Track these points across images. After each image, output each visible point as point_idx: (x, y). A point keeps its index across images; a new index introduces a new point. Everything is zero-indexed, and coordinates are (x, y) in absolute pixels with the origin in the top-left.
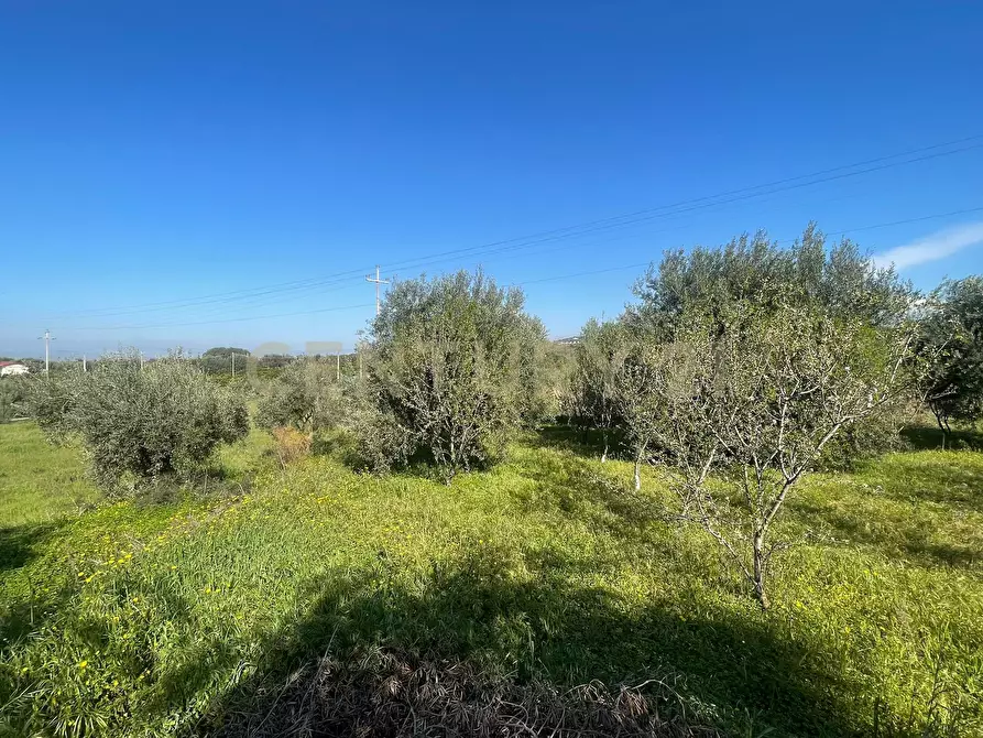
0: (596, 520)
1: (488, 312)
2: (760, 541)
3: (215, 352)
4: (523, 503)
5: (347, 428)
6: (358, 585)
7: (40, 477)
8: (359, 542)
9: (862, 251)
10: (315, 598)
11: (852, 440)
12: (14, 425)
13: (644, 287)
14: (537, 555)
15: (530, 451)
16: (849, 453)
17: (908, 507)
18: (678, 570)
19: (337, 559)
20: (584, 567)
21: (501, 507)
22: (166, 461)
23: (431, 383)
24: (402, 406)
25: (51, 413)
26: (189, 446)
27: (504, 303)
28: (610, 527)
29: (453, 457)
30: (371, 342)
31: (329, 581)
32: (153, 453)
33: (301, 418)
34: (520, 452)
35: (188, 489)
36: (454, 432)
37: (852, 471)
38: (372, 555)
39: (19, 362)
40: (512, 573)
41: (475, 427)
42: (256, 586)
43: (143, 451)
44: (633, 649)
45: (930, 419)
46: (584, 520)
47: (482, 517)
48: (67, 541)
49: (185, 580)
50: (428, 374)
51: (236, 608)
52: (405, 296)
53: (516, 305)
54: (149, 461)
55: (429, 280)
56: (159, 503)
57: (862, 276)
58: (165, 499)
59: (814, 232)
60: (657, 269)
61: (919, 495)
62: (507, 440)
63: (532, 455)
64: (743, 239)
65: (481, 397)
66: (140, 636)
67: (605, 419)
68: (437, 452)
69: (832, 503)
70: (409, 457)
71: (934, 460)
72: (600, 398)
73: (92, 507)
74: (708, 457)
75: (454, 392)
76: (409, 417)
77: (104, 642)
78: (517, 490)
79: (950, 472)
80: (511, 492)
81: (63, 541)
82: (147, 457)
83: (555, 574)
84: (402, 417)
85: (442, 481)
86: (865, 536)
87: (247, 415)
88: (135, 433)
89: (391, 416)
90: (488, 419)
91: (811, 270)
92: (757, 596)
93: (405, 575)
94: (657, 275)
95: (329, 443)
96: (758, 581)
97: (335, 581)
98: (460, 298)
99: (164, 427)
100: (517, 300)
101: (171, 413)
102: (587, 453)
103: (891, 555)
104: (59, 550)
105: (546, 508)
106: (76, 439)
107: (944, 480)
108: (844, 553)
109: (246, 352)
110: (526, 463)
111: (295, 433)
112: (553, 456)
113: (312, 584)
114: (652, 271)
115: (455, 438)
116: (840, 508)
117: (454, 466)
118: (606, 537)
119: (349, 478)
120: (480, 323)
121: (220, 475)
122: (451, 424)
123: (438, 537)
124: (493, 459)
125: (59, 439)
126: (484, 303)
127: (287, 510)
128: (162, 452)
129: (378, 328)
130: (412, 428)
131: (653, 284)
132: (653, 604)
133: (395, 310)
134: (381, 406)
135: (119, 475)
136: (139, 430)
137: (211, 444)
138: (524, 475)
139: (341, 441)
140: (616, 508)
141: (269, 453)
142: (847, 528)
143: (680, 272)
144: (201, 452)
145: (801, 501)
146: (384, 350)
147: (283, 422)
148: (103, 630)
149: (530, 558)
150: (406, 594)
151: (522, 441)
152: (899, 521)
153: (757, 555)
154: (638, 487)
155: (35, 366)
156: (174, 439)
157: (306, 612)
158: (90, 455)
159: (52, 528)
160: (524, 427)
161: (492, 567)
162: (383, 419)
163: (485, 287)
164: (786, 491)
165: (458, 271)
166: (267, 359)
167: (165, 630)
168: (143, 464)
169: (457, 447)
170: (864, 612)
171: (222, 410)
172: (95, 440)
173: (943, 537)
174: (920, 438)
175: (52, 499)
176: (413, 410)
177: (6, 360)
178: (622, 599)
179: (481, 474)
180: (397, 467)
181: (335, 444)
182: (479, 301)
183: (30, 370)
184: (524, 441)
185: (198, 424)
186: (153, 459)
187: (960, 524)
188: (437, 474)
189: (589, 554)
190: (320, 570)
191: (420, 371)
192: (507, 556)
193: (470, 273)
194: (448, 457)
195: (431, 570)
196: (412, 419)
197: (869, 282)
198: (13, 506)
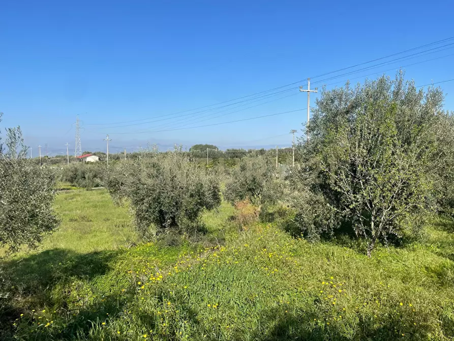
1: (408, 112)
3: (196, 147)
4: (439, 278)
5: (288, 204)
6: (301, 320)
7: (108, 223)
8: (299, 289)
10: (272, 324)
12: (94, 191)
15: (445, 234)
19: (284, 299)
21: (418, 280)
22: (173, 218)
23: (355, 172)
24: (330, 189)
25: (115, 185)
26: (186, 210)
27: (423, 102)
29: (373, 233)
30: (306, 139)
31: (282, 313)
32: (166, 213)
33: (253, 195)
34: (434, 234)
35: (185, 238)
36: (374, 213)
38: (310, 300)
39: (95, 154)
40: (429, 335)
41: (393, 209)
42: (233, 308)
43: (161, 212)
47: (400, 285)
48: (125, 263)
49: (192, 297)
50: (353, 165)
51: (222, 321)
52: (333, 102)
53: (435, 104)
54: (164, 218)
55: (353, 87)
56: (170, 246)
58: (173, 243)
62: (423, 223)
63: (447, 237)
65: (400, 185)
66: (171, 326)
68: (360, 228)
70: (335, 230)
73: (135, 244)
75: (375, 180)
76: (336, 198)
77: (153, 326)
78: (433, 267)
80: (427, 268)
81: (122, 263)
82: (163, 215)
84: (330, 198)
85: (362, 251)
87: (219, 191)
88: (157, 200)
89: (321, 197)
90: (407, 204)
93: (337, 319)
95: (272, 214)
97: (285, 314)
98: (380, 101)
99: (172, 197)
100: (435, 98)
101: (176, 188)
104: (121, 267)
106: (127, 202)
109: (215, 148)
110: (441, 244)
111: (249, 205)
113: (270, 314)
115: (375, 218)
117: (374, 240)
119: (288, 242)
120: (400, 122)
121: (203, 230)
122: (371, 206)
123: (362, 295)
124: (408, 238)
125: (119, 201)
126: (403, 103)
127: (248, 259)
128: (171, 213)
129: (311, 129)
130: (338, 207)
133: (324, 114)
134: (313, 188)
135: (148, 225)
136: (159, 198)
137: (198, 210)
138: (440, 254)
139: (282, 213)
141: (233, 218)
144: (193, 215)
146: (316, 145)
147: (241, 197)
148: (151, 318)
150: (338, 334)
151: (437, 225)
155: (101, 157)
156: (177, 205)
157: (266, 332)
158: (134, 212)
159: (117, 254)
160: (440, 213)
161: (411, 326)
162: (315, 199)
163: (405, 89)
165: (380, 78)
166: (228, 152)
167: (183, 326)
168: (160, 220)
169: (377, 225)
171: (206, 188)
172: (136, 203)
175: (114, 237)
176: (340, 193)
177: (89, 153)
179: (398, 250)
180: (325, 237)
181: (277, 215)
182: (398, 102)
183: (99, 159)
184: (439, 225)
185: (192, 196)
186: (167, 217)
188: (359, 245)
190: (275, 305)
191: (345, 162)
192: (425, 320)
193: (391, 78)
194: (369, 233)
195: (358, 320)
196: (338, 200)
198: (96, 239)
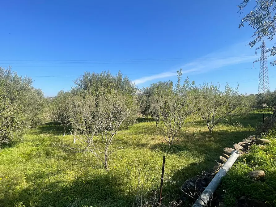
0: (58, 156)
2: (106, 152)
4: (29, 157)
9: (129, 79)
11: (128, 122)
13: (78, 82)
14: (32, 176)
16: (127, 126)
17: (137, 136)
18: (84, 166)
20: (52, 174)
21: (17, 161)
28: (64, 158)
34: (30, 137)
37: (128, 129)
40: (18, 187)
44: (67, 198)
45: (141, 116)
46: (54, 157)
57: (129, 85)
59: (120, 73)
60: (82, 77)
61: (139, 133)
63: (36, 137)
64: (105, 72)
67: (65, 122)
69: (124, 138)
71: (142, 125)
72: (63, 116)
74: (94, 131)
78: (26, 152)
79: (144, 127)
80: (23, 154)
83: (40, 181)
86: (130, 144)
91: (119, 82)
92: (105, 167)
94: (82, 79)
96: (106, 163)
102: (58, 134)
103: (134, 148)
105: (40, 156)
107: (143, 129)
108: (126, 150)
110: (33, 141)
112: (45, 137)
114: (81, 78)
116: (125, 139)
118: (62, 161)
124: (17, 142)
131: (81, 81)
132: (76, 180)
138: (31, 146)
140: (66, 151)
142: (126, 143)
143: (89, 79)
145: (117, 139)
149: (28, 178)
152: (136, 139)
153: (106, 156)
154: (75, 143)
164: (112, 137)
170: (129, 163)
173: (143, 142)
174: (140, 120)
178: (65, 182)
179: (10, 149)
187: (145, 138)
189: (55, 168)
197: (131, 86)
